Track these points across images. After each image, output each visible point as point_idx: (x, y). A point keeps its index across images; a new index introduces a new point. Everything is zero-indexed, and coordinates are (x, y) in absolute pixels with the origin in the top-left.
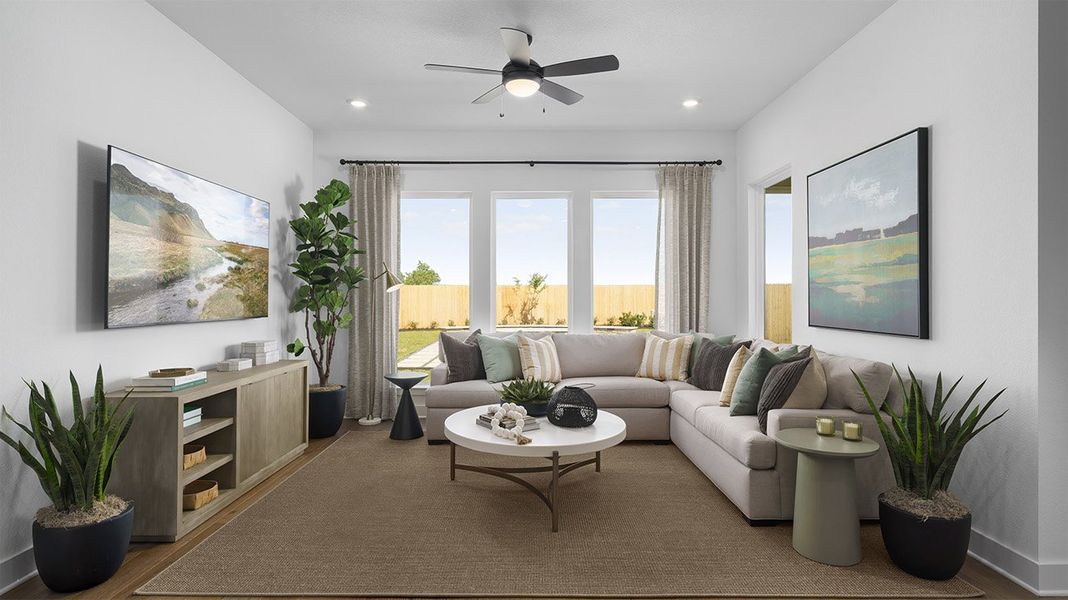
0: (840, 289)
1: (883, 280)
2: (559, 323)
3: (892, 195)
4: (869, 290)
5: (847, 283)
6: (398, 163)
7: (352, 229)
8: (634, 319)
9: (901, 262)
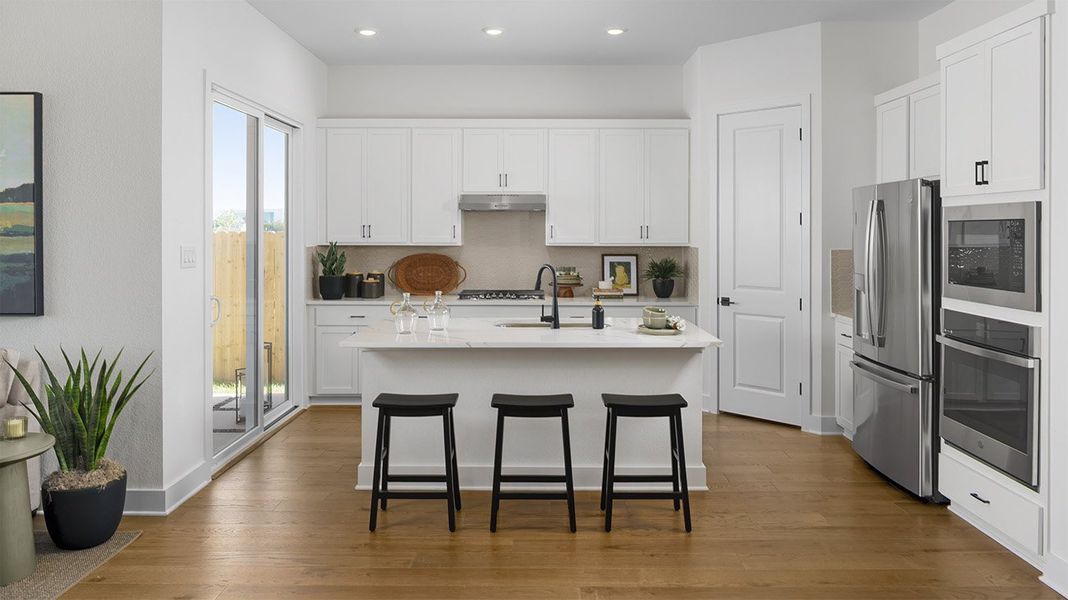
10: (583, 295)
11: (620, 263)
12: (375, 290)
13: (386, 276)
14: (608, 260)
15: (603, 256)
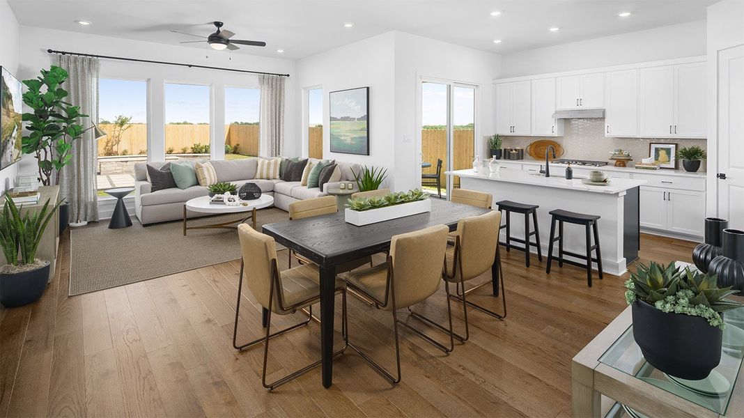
0: (342, 138)
1: (356, 136)
2: (140, 153)
3: (359, 107)
4: (352, 139)
5: (344, 136)
6: (97, 56)
7: (69, 99)
8: (202, 148)
9: (362, 130)
10: (632, 166)
11: (662, 149)
12: (516, 157)
13: (524, 150)
14: (653, 146)
15: (650, 144)
